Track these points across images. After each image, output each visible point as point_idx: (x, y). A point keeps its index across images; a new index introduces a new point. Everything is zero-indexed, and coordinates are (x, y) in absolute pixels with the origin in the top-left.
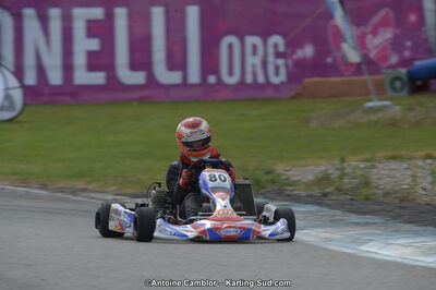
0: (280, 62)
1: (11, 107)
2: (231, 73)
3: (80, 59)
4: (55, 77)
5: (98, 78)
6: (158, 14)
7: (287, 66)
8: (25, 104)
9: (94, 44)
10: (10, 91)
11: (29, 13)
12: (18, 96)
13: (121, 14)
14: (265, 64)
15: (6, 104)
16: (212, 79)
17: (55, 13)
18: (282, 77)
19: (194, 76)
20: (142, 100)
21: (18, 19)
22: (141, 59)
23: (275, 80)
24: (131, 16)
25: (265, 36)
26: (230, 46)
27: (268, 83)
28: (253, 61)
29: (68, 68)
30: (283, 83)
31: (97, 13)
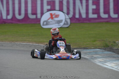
1: (67, 24)
3: (90, 11)
4: (84, 16)
5: (95, 16)
9: (94, 7)
10: (66, 20)
15: (66, 23)
22: (107, 11)
29: (87, 13)
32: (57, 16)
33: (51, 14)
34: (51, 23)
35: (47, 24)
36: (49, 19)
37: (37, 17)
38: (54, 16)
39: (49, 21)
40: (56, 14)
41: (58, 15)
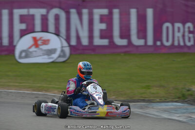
0: (191, 35)
1: (64, 56)
2: (167, 41)
3: (96, 33)
4: (85, 42)
5: (105, 42)
6: (133, 12)
7: (194, 37)
8: (71, 54)
9: (103, 26)
11: (73, 11)
12: (67, 50)
13: (116, 12)
14: (183, 36)
15: (62, 54)
16: (159, 43)
17: (85, 11)
18: (192, 43)
19: (150, 42)
20: (126, 53)
21: (68, 14)
22: (125, 33)
23: (189, 44)
24: (121, 14)
25: (184, 23)
26: (167, 28)
27: (185, 45)
28: (178, 35)
29: (91, 37)
30: (192, 46)
31: (105, 11)
32: (46, 42)
33: (35, 39)
34: (34, 54)
35: (27, 56)
36: (30, 47)
37: (1, 43)
38: (39, 42)
39: (31, 50)
41: (48, 40)
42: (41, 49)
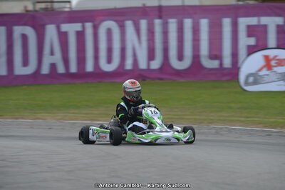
32: (282, 62)
34: (266, 79)
37: (221, 64)
38: (273, 63)
39: (261, 73)
40: (278, 58)
42: (275, 72)
